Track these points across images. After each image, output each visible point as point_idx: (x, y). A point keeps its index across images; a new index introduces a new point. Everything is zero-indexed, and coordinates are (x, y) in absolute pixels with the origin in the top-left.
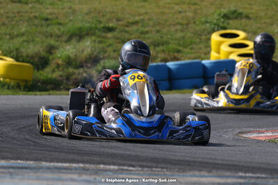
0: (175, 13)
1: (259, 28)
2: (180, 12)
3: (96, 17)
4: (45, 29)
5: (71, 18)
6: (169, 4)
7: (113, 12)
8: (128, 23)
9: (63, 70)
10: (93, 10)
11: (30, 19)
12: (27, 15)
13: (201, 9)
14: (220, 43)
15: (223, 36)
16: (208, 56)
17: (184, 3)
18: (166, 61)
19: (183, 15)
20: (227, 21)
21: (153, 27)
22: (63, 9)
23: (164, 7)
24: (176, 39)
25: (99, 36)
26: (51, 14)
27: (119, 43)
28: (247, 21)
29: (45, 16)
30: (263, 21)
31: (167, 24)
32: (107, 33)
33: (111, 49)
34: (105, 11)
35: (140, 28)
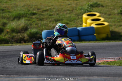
0: (67, 5)
1: (108, 11)
2: (69, 4)
3: (27, 8)
5: (15, 9)
7: (36, 5)
8: (43, 10)
9: (10, 34)
10: (26, 5)
14: (87, 19)
16: (81, 25)
19: (70, 6)
20: (92, 8)
21: (55, 12)
22: (11, 5)
23: (61, 2)
24: (66, 18)
25: (28, 17)
26: (5, 7)
27: (38, 20)
28: (102, 8)
29: (2, 8)
30: (110, 8)
31: (62, 10)
32: (32, 15)
33: (34, 24)
34: (32, 5)
35: (49, 13)
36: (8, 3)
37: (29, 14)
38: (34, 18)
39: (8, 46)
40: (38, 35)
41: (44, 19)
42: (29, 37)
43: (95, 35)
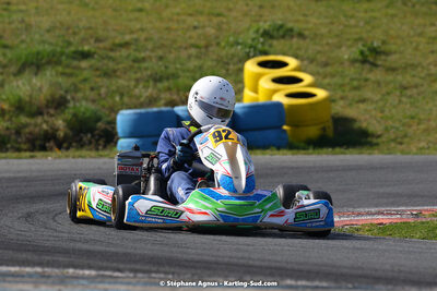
0: (188, 29)
1: (319, 52)
2: (195, 28)
3: (63, 36)
5: (24, 37)
6: (178, 14)
7: (90, 28)
8: (114, 45)
9: (10, 120)
10: (58, 24)
13: (228, 23)
14: (258, 77)
15: (263, 64)
16: (239, 97)
17: (201, 13)
18: (173, 104)
19: (199, 31)
20: (270, 41)
21: (153, 50)
22: (10, 23)
23: (171, 20)
24: (188, 71)
25: (68, 66)
27: (99, 76)
28: (301, 42)
30: (324, 42)
31: (175, 46)
32: (79, 60)
33: (87, 86)
34: (78, 27)
35: (132, 53)
37: (68, 56)
39: (20, 158)
41: (118, 73)
43: (285, 127)
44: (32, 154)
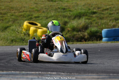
3: (88, 7)
4: (63, 14)
5: (76, 8)
7: (96, 4)
8: (103, 9)
9: (71, 33)
10: (87, 4)
11: (56, 9)
12: (55, 7)
21: (115, 11)
22: (72, 4)
25: (89, 16)
26: (66, 6)
27: (98, 19)
29: (64, 7)
32: (93, 14)
33: (95, 22)
34: (93, 4)
35: (109, 12)
36: (69, 2)
37: (89, 13)
38: (94, 17)
40: (98, 34)
41: (104, 18)
42: (89, 35)
44: (73, 43)
